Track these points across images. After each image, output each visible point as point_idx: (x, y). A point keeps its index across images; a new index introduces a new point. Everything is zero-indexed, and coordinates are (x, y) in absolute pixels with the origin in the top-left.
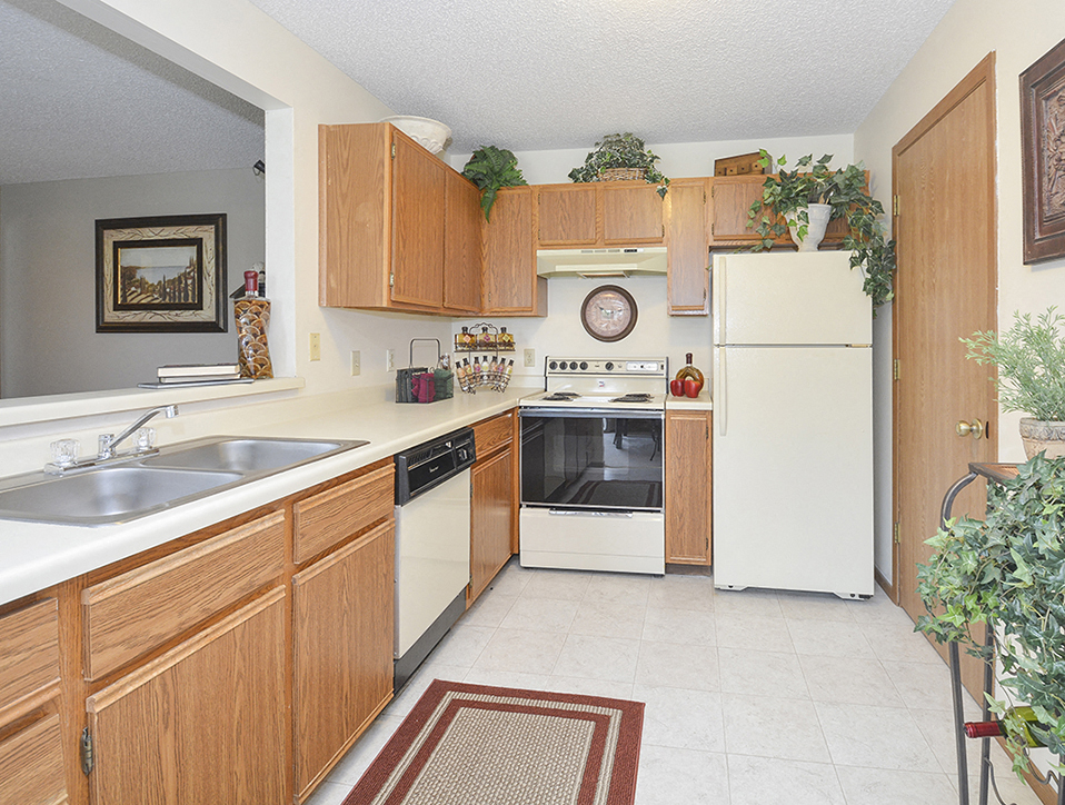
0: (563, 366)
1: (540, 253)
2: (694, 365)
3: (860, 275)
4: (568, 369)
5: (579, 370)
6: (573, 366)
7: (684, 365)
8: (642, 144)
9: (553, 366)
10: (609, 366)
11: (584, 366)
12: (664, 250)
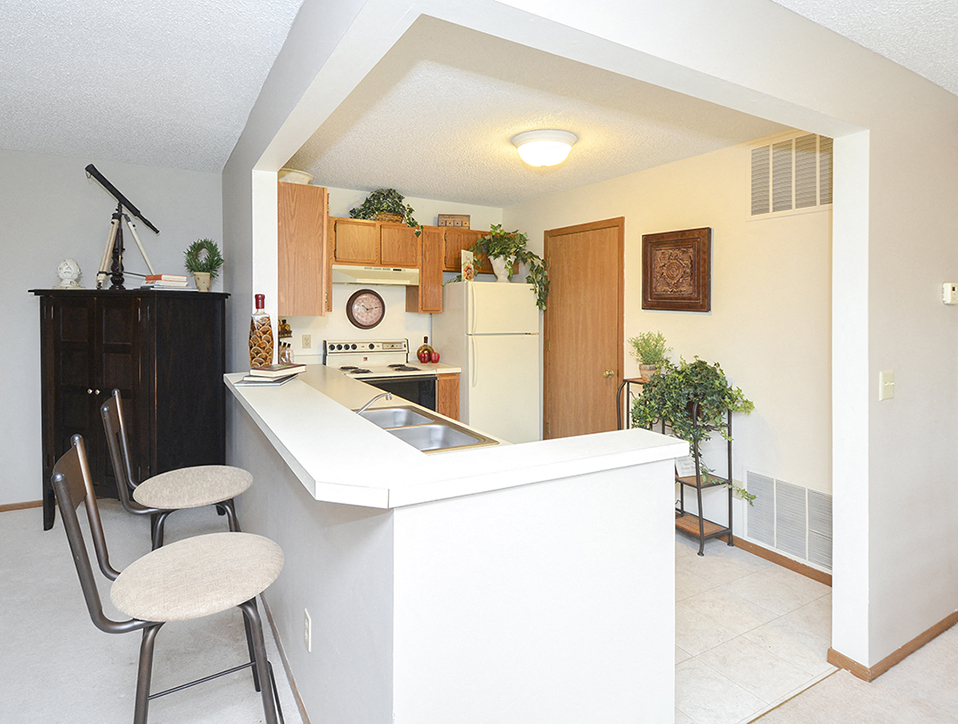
0: (340, 347)
1: (334, 267)
2: (429, 343)
3: (534, 298)
4: (343, 349)
5: (350, 349)
6: (347, 347)
7: (423, 343)
8: (400, 198)
9: (332, 347)
10: (372, 346)
11: (354, 347)
12: (417, 271)
